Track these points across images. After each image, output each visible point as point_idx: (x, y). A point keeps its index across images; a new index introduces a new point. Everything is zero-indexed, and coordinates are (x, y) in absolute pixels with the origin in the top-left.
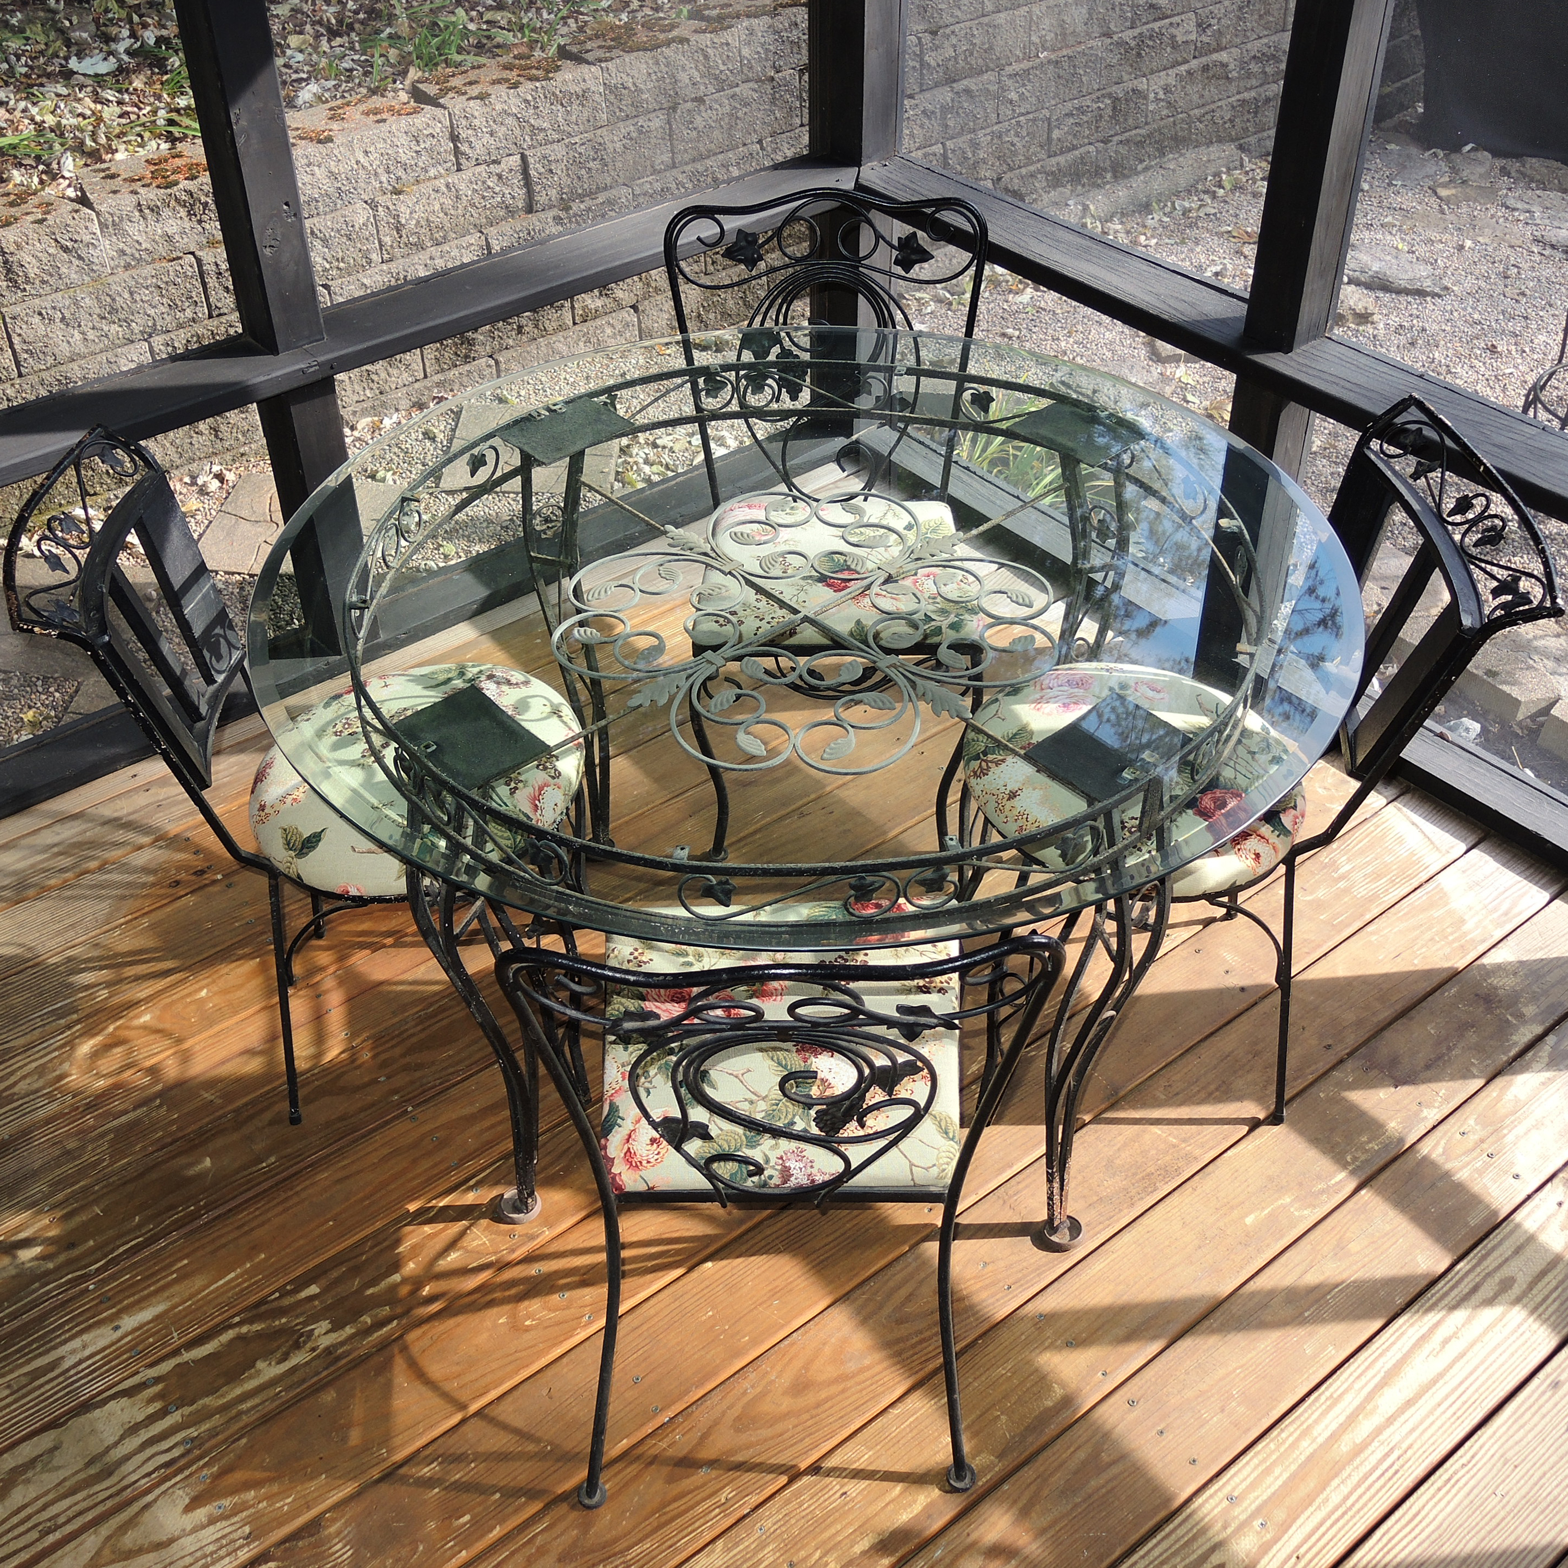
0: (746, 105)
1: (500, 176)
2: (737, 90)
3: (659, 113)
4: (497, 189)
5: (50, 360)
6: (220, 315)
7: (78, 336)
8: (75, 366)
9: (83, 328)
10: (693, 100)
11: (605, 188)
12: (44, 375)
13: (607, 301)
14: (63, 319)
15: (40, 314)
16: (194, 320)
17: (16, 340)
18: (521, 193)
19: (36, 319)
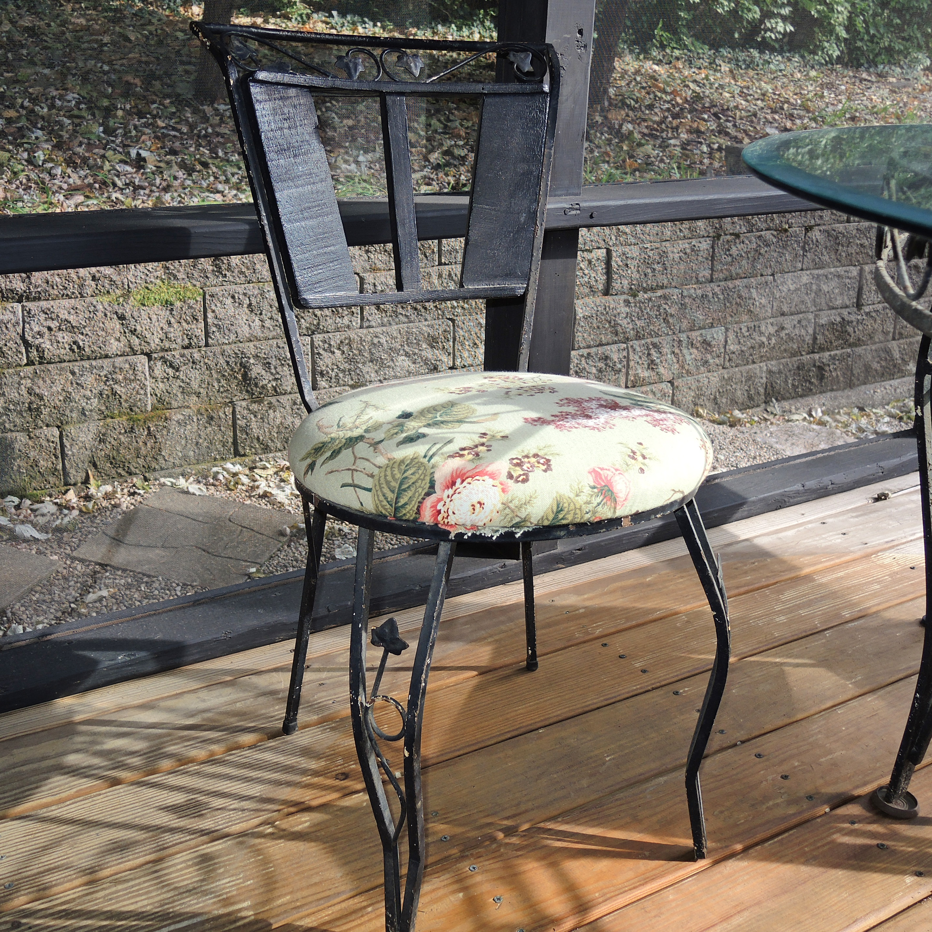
0: (768, 245)
1: (590, 262)
2: (763, 233)
3: (707, 239)
4: (586, 272)
5: (233, 337)
6: (369, 327)
7: (258, 323)
8: (251, 345)
9: (264, 317)
10: (731, 234)
11: (662, 287)
12: (225, 347)
13: (653, 374)
14: (250, 305)
15: (233, 297)
16: (348, 327)
17: (210, 315)
18: (602, 278)
19: (229, 301)
